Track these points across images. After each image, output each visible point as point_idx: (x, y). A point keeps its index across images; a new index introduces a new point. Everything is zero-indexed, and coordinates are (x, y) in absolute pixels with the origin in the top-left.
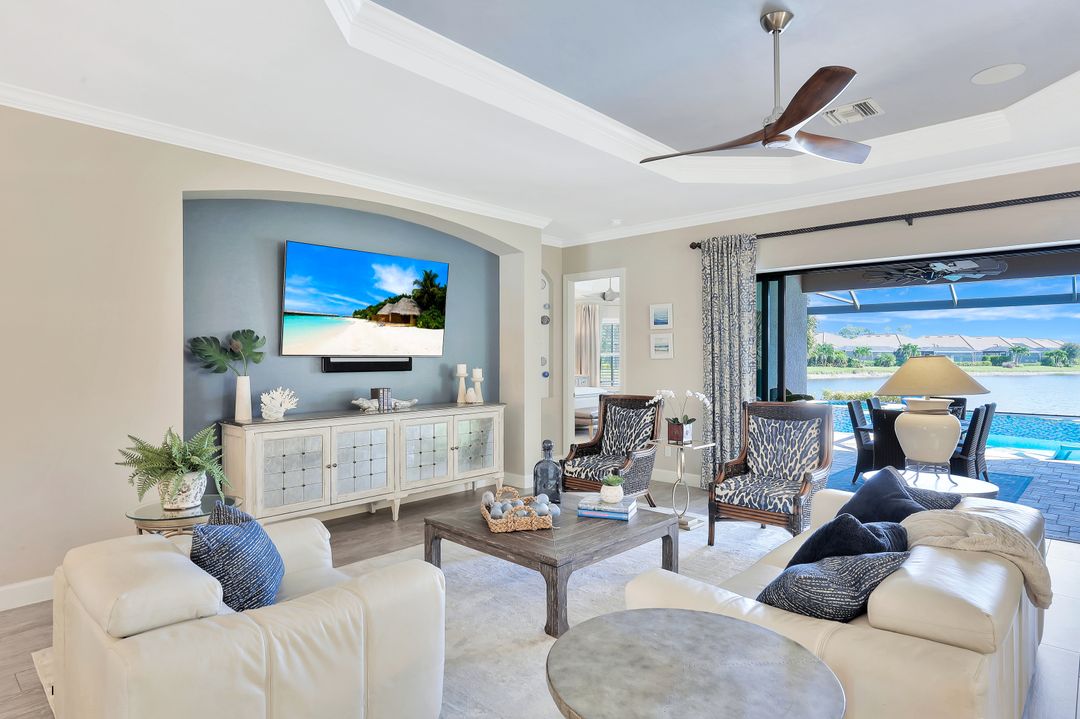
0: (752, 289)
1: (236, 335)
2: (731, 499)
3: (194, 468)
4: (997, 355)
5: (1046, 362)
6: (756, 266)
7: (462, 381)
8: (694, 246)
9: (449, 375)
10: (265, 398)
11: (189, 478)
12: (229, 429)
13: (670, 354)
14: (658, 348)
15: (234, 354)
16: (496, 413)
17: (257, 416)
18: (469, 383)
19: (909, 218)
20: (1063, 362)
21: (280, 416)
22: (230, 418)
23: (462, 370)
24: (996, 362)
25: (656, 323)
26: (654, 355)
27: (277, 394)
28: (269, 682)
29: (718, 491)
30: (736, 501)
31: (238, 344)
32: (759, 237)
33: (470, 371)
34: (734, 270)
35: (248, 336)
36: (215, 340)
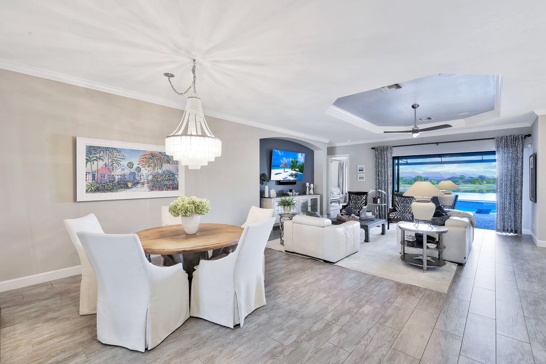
0: (390, 161)
2: (394, 217)
5: (472, 183)
6: (392, 155)
7: (308, 187)
8: (372, 148)
9: (304, 186)
10: (271, 191)
12: (264, 199)
14: (360, 178)
16: (318, 197)
18: (310, 188)
19: (437, 143)
23: (308, 184)
25: (360, 171)
26: (359, 180)
27: (273, 190)
29: (390, 215)
30: (396, 218)
32: (393, 147)
33: (310, 185)
34: (386, 156)
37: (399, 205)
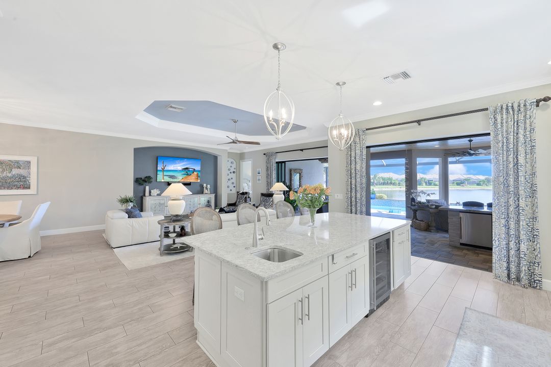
0: (275, 165)
1: (146, 177)
3: (131, 202)
4: (459, 182)
5: (478, 184)
7: (205, 188)
8: (264, 154)
9: (202, 187)
10: (152, 191)
11: (131, 203)
12: (144, 197)
13: (261, 182)
15: (146, 182)
16: (212, 196)
17: (150, 195)
18: (207, 189)
20: (486, 184)
21: (156, 195)
22: (144, 195)
23: (205, 185)
24: (458, 184)
25: (258, 173)
26: (257, 182)
27: (155, 190)
28: (132, 226)
31: (146, 179)
34: (271, 161)
35: (149, 178)
36: (141, 178)
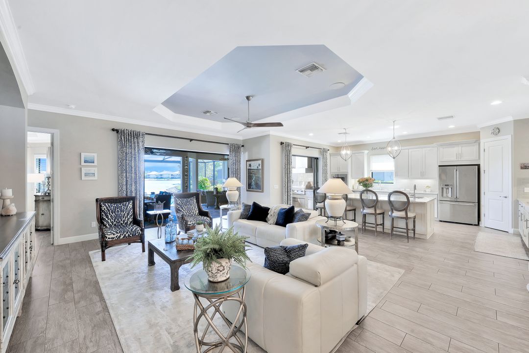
6: (145, 144)
8: (113, 130)
13: (96, 178)
14: (86, 175)
19: (191, 140)
25: (86, 162)
26: (83, 178)
32: (146, 134)
37: (183, 209)
